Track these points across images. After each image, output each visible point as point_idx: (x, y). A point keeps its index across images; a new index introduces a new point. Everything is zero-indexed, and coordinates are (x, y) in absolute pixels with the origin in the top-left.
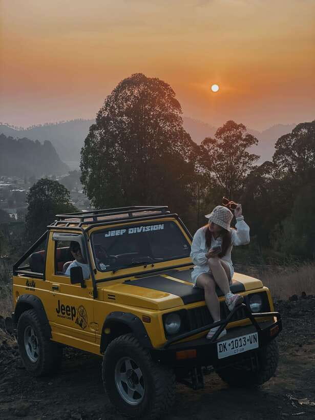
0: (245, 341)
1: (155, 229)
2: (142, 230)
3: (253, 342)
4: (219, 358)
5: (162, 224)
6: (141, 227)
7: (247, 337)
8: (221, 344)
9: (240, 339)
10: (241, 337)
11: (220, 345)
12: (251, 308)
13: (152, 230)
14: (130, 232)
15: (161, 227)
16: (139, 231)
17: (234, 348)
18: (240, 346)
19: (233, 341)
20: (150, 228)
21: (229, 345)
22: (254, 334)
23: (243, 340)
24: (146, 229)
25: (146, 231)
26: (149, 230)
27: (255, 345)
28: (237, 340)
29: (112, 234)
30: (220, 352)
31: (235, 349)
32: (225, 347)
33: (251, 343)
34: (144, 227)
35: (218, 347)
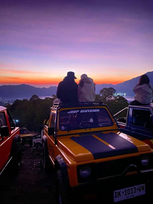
0: (135, 190)
1: (94, 111)
2: (88, 111)
3: (141, 190)
4: (115, 202)
5: (98, 109)
6: (87, 110)
7: (137, 187)
8: (117, 192)
9: (132, 189)
10: (133, 187)
11: (115, 193)
12: (142, 162)
13: (93, 111)
14: (81, 112)
15: (98, 110)
16: (86, 111)
17: (126, 195)
18: (131, 193)
19: (126, 190)
20: (92, 111)
21: (123, 192)
22: (143, 185)
23: (133, 189)
24: (90, 111)
25: (90, 112)
26: (91, 111)
27: (143, 192)
28: (129, 189)
29: (72, 112)
30: (116, 197)
31: (128, 195)
32: (119, 194)
33: (140, 191)
34: (89, 110)
35: (114, 194)
